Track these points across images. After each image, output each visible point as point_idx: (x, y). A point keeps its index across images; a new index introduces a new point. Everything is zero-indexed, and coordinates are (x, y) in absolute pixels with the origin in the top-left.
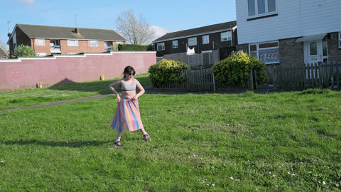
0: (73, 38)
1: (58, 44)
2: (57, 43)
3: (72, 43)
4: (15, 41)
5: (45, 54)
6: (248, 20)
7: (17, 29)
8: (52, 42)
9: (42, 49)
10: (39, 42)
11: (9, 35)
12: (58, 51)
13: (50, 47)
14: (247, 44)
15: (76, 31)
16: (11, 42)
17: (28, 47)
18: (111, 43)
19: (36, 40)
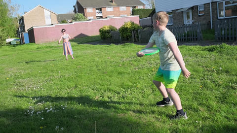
0: (110, 6)
2: (100, 9)
3: (109, 9)
4: (77, 11)
5: (92, 18)
7: (78, 3)
8: (97, 9)
9: (91, 14)
10: (89, 10)
11: (74, 7)
12: (101, 15)
13: (96, 13)
15: (112, 1)
16: (75, 11)
17: (80, 14)
18: (135, 7)
19: (87, 9)
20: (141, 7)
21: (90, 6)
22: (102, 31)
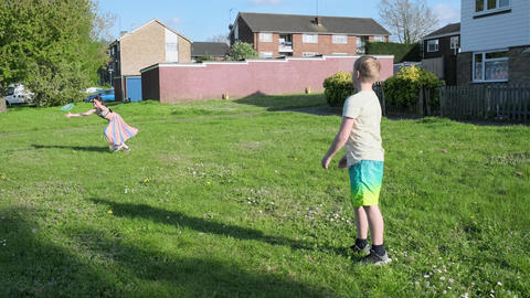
0: (311, 31)
1: (289, 40)
2: (289, 38)
3: (308, 39)
4: (236, 36)
5: (270, 54)
6: (475, 18)
7: (240, 20)
8: (282, 36)
9: (268, 47)
10: (265, 37)
11: (231, 27)
12: (289, 49)
13: (278, 44)
14: (471, 53)
15: (316, 20)
16: (232, 37)
17: (246, 44)
18: (367, 38)
19: (260, 35)
20: (381, 39)
21: (267, 29)
22: (333, 84)
